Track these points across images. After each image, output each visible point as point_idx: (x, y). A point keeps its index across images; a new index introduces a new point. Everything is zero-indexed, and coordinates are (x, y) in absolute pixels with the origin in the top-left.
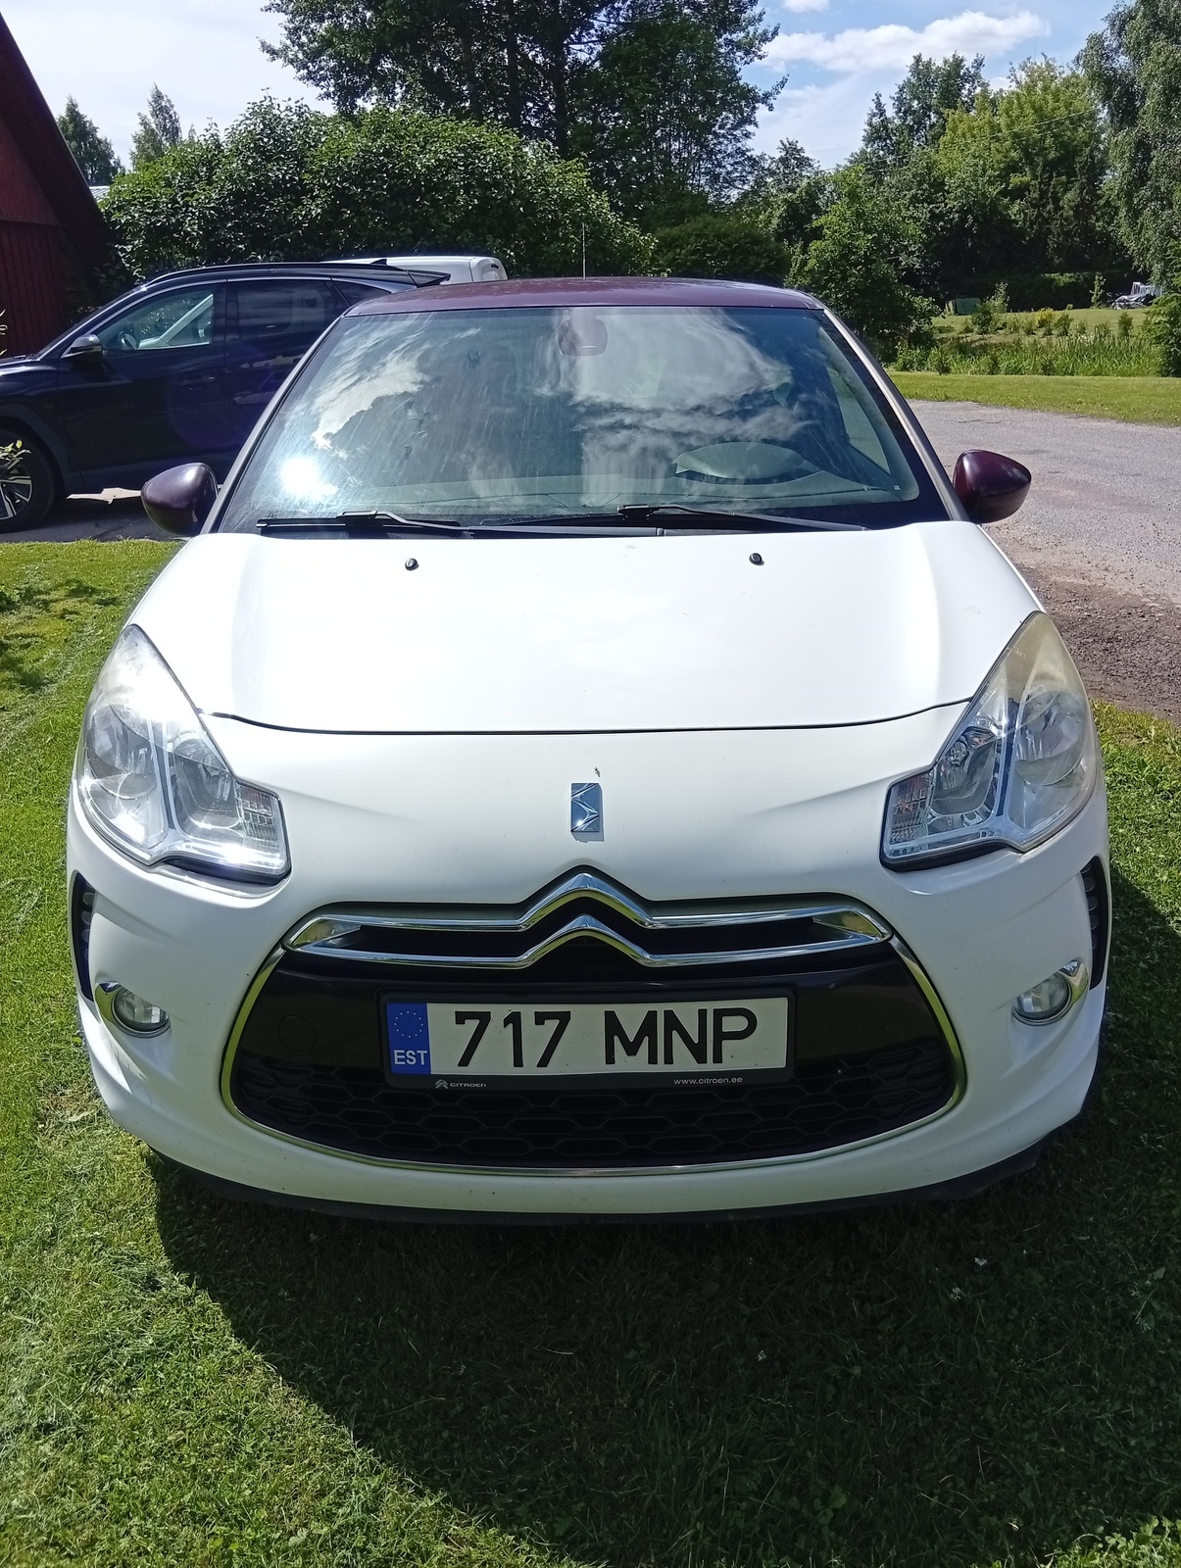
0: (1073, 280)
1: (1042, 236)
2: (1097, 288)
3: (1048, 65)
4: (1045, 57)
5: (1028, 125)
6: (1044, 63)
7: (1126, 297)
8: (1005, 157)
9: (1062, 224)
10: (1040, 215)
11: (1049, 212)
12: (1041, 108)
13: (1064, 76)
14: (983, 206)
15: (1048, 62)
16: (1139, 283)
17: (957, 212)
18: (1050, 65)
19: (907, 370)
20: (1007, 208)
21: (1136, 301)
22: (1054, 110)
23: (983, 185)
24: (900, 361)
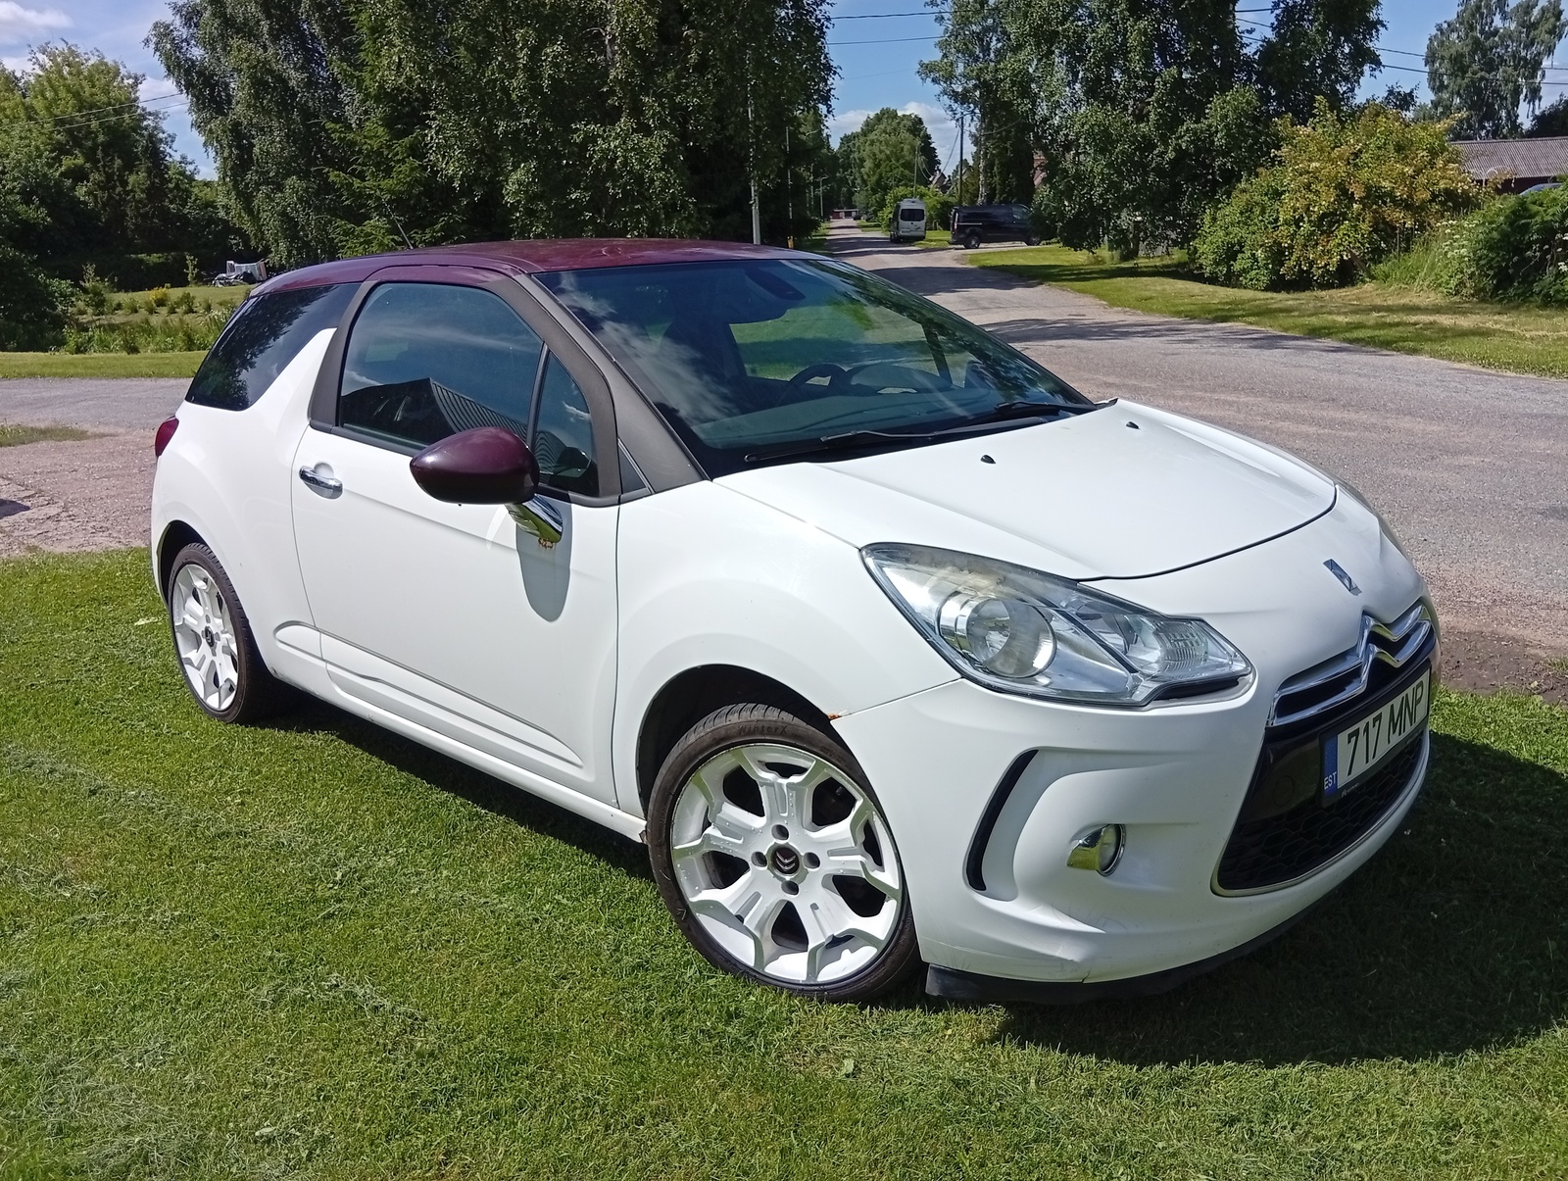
0: (162, 260)
1: (119, 218)
2: (191, 268)
3: (72, 52)
4: (67, 44)
5: (67, 107)
6: (66, 49)
7: (224, 275)
8: (51, 139)
9: (137, 208)
10: (110, 197)
11: (119, 194)
12: (78, 93)
13: (90, 63)
14: (49, 188)
15: (69, 48)
16: (232, 262)
17: (18, 193)
18: (73, 51)
19: (82, 352)
20: (73, 189)
21: (235, 278)
22: (92, 95)
23: (42, 167)
24: (72, 344)
